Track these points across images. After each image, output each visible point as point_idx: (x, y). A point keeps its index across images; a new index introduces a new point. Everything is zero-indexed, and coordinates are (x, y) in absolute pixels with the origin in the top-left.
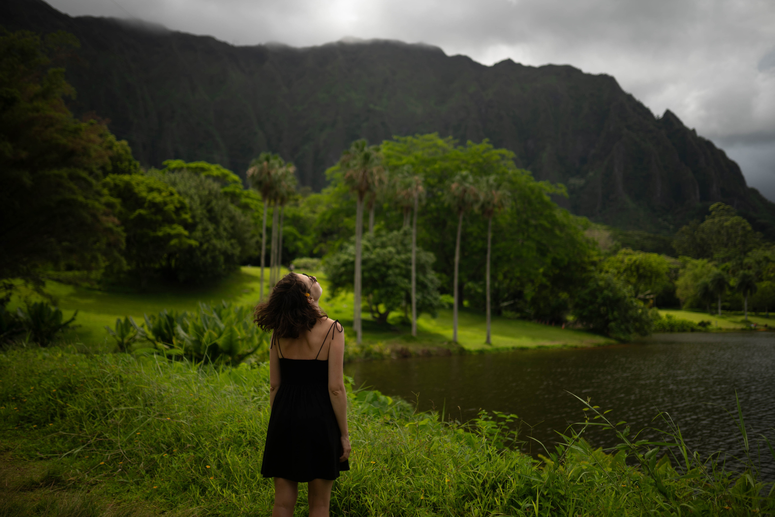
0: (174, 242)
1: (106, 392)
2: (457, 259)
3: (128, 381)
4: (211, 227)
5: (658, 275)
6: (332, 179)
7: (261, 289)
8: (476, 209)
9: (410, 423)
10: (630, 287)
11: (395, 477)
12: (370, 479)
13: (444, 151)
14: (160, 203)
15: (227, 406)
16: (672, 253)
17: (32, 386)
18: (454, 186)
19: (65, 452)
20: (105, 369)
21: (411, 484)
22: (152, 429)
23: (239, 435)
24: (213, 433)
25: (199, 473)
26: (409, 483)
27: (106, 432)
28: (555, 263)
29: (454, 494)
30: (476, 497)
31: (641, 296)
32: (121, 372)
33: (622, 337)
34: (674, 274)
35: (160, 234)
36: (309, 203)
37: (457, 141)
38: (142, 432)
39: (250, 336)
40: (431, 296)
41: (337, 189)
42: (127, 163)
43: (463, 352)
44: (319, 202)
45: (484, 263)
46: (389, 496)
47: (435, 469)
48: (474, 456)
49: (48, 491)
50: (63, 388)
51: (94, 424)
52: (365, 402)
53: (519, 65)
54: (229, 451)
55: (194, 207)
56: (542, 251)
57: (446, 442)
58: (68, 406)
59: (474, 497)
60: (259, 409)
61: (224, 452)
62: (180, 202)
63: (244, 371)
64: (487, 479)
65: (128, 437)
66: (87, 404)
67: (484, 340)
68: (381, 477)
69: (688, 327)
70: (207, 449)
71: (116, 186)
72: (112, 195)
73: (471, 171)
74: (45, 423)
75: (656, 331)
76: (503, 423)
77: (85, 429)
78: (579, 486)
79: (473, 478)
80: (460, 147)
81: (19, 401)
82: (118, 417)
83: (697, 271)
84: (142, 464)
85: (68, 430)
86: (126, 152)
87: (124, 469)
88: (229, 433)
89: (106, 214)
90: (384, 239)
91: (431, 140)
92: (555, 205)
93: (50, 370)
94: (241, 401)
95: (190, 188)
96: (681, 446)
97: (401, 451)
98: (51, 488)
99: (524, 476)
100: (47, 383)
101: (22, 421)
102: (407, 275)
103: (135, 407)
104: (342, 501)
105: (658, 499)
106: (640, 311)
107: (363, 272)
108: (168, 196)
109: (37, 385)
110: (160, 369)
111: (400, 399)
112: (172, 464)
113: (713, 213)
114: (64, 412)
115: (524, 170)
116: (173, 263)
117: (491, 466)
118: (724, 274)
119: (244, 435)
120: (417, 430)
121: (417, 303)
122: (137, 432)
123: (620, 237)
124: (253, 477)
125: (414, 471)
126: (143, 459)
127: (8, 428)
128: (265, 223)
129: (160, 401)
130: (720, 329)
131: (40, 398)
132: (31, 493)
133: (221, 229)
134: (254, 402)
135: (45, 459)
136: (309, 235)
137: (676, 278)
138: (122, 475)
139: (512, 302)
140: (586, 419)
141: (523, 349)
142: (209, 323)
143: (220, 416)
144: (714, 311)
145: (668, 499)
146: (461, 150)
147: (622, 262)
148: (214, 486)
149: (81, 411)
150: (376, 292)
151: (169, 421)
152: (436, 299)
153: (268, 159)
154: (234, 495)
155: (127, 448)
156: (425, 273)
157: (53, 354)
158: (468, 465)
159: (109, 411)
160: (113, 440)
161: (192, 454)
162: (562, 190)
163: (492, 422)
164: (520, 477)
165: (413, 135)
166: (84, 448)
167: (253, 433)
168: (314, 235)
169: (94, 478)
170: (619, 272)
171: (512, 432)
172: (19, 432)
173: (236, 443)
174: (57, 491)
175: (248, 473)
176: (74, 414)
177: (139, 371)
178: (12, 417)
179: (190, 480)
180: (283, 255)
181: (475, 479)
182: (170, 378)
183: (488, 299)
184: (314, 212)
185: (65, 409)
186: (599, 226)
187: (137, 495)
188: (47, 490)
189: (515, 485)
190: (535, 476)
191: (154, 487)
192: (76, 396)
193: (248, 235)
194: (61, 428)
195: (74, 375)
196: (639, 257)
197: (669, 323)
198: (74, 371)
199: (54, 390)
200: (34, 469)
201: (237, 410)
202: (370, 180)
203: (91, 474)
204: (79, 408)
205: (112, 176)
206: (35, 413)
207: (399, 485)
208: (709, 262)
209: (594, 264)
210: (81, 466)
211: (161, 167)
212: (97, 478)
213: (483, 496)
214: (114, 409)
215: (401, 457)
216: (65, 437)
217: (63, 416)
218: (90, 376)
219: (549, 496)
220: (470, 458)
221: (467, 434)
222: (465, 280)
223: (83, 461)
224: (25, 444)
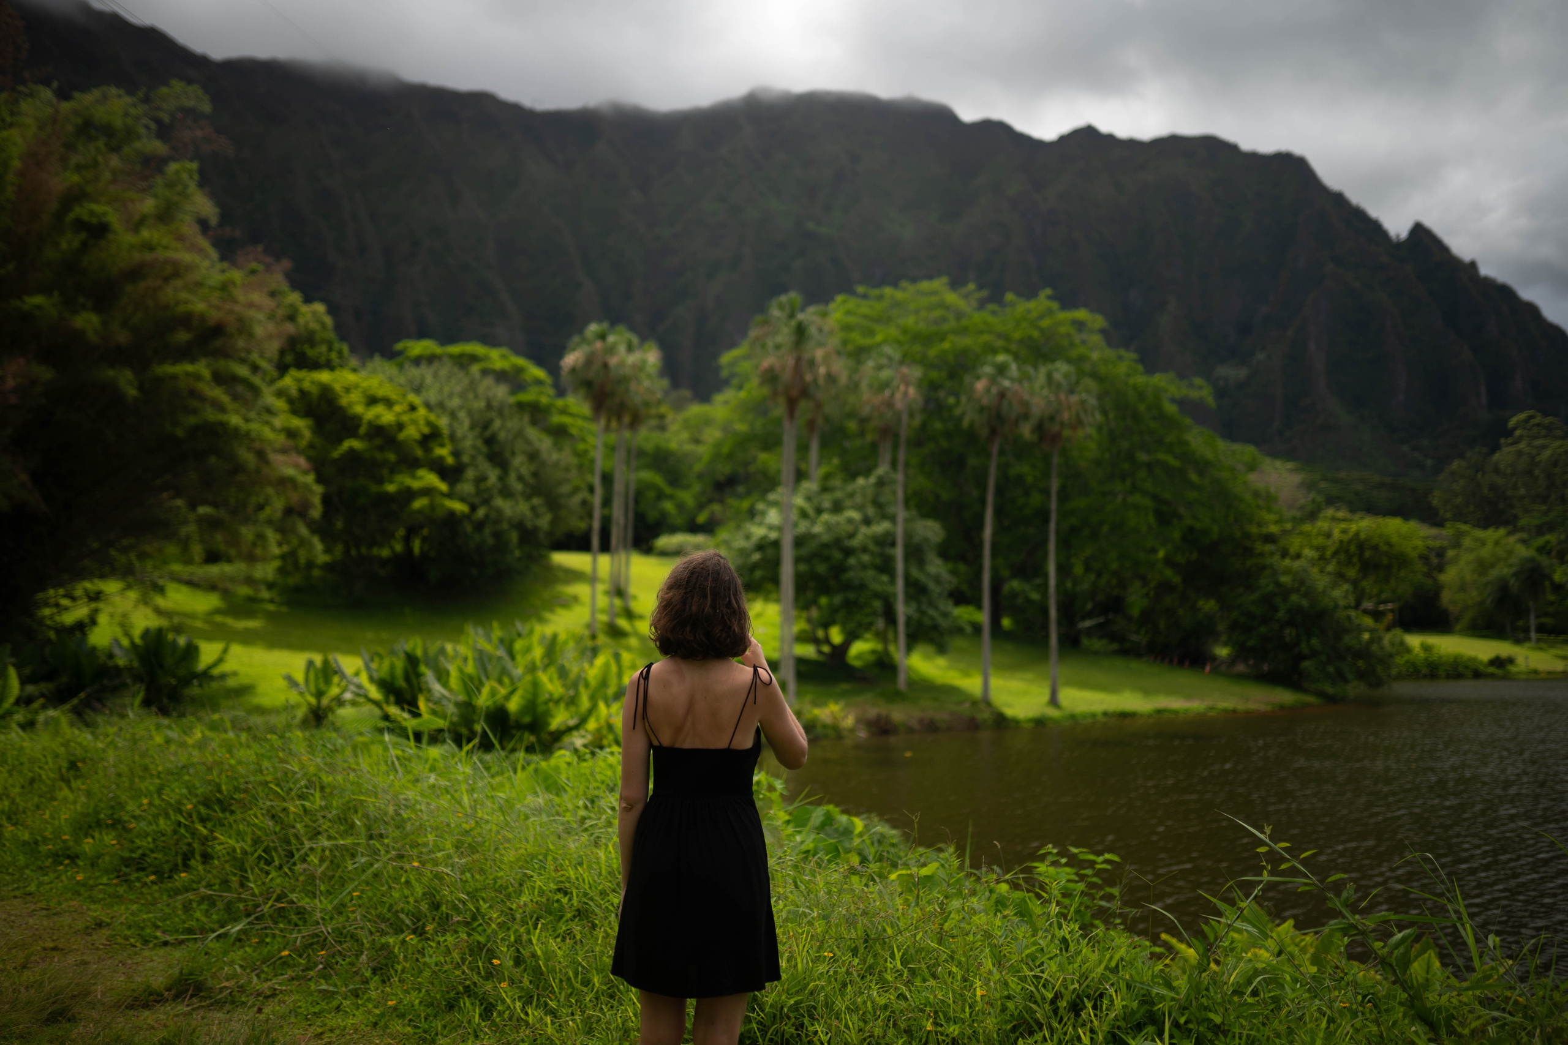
0: (419, 504)
1: (292, 809)
2: (988, 533)
3: (335, 788)
4: (493, 476)
5: (1401, 561)
6: (733, 375)
7: (593, 597)
8: (1026, 431)
9: (900, 872)
10: (1346, 587)
11: (873, 985)
12: (823, 988)
13: (959, 315)
14: (390, 426)
15: (531, 839)
16: (1431, 517)
17: (146, 796)
18: (980, 385)
19: (214, 931)
20: (288, 763)
21: (906, 999)
22: (382, 885)
23: (556, 897)
24: (504, 893)
25: (479, 973)
26: (901, 996)
27: (293, 891)
28: (1191, 537)
29: (994, 1021)
30: (1040, 1026)
31: (1368, 605)
32: (320, 769)
33: (1330, 690)
34: (1435, 559)
35: (391, 488)
36: (686, 425)
37: (985, 293)
38: (362, 891)
39: (572, 693)
40: (936, 608)
41: (743, 394)
42: (324, 348)
43: (1001, 722)
44: (707, 422)
45: (1045, 541)
46: (861, 1024)
47: (954, 969)
48: (1035, 943)
49: (182, 1008)
50: (207, 803)
51: (267, 873)
52: (807, 829)
53: (1110, 138)
54: (538, 931)
55: (459, 433)
56: (1165, 516)
57: (974, 912)
58: (215, 838)
59: (1036, 1027)
60: (596, 844)
61: (528, 932)
62: (429, 423)
63: (563, 766)
64: (1063, 990)
65: (335, 902)
66: (253, 833)
67: (1045, 697)
68: (844, 985)
69: (1467, 667)
70: (494, 926)
71: (303, 393)
72: (294, 412)
73: (1016, 357)
74: (171, 871)
75: (1400, 677)
76: (1089, 872)
77: (252, 885)
78: (1252, 1005)
79: (1033, 989)
80: (992, 307)
81: (119, 827)
82: (316, 861)
83: (1485, 552)
84: (364, 957)
85: (217, 887)
86: (323, 326)
87: (328, 966)
88: (536, 893)
89: (284, 451)
90: (839, 494)
91: (934, 293)
92: (1188, 421)
93: (180, 765)
94: (561, 828)
95: (451, 395)
96: (1463, 925)
97: (885, 930)
98: (186, 1003)
99: (1138, 985)
100: (175, 792)
101: (127, 866)
102: (886, 567)
103: (348, 841)
104: (767, 1033)
105: (1416, 1032)
106: (1366, 636)
107: (798, 560)
108: (404, 412)
109: (155, 796)
110: (397, 763)
111: (876, 819)
112: (424, 955)
113: (1518, 433)
114: (209, 850)
115: (1122, 352)
116: (417, 546)
117: (1069, 963)
118: (1544, 561)
119: (567, 899)
120: (915, 886)
121: (908, 623)
122: (354, 890)
123: (1323, 485)
124: (587, 982)
125: (913, 972)
126: (367, 945)
127: (100, 881)
128: (600, 464)
129: (398, 827)
130: (1535, 672)
131: (162, 821)
132: (147, 1013)
133: (512, 477)
134: (586, 830)
135: (172, 944)
136: (687, 487)
137: (1441, 568)
138: (326, 977)
139: (1101, 620)
140: (1264, 867)
141: (1124, 715)
142: (490, 668)
143: (518, 860)
144: (1521, 636)
145: (1437, 1034)
146: (994, 313)
147: (1328, 535)
148: (508, 1001)
149: (242, 848)
150: (824, 601)
151: (417, 869)
152: (945, 615)
153: (602, 337)
154: (548, 1019)
155: (334, 922)
156: (921, 563)
157: (185, 733)
158: (1022, 961)
159: (298, 850)
160: (307, 906)
161: (464, 936)
162: (1202, 391)
163: (1068, 869)
164: (1128, 987)
165: (895, 284)
166: (249, 923)
167: (585, 894)
168: (697, 488)
169: (269, 983)
170: (1322, 558)
171: (1108, 890)
172: (121, 890)
173: (550, 913)
174: (198, 1008)
175: (576, 974)
176: (228, 854)
177: (353, 766)
178: (107, 858)
179: (461, 988)
180: (636, 530)
181: (1038, 990)
182: (417, 780)
183: (1053, 613)
184: (697, 441)
185: (210, 843)
186: (1278, 463)
187: (356, 1019)
188: (179, 1008)
189: (1119, 1002)
190: (1159, 984)
191: (390, 1003)
192: (231, 819)
193: (565, 489)
194: (204, 883)
195: (227, 776)
196: (1364, 525)
197: (1426, 659)
198: (226, 767)
199: (189, 807)
200: (151, 964)
201: (551, 847)
202: (808, 377)
203: (263, 976)
204: (238, 841)
205: (294, 373)
206: (152, 851)
207: (882, 1001)
208: (1510, 533)
209: (1270, 539)
210: (244, 959)
211: (391, 355)
212: (275, 983)
213: (1055, 1025)
214: (307, 844)
215: (885, 943)
216: (211, 901)
217: (206, 858)
218: (260, 778)
219: (1190, 1026)
220: (1027, 947)
221: (1018, 895)
222: (1006, 573)
223: (247, 949)
224: (133, 914)
